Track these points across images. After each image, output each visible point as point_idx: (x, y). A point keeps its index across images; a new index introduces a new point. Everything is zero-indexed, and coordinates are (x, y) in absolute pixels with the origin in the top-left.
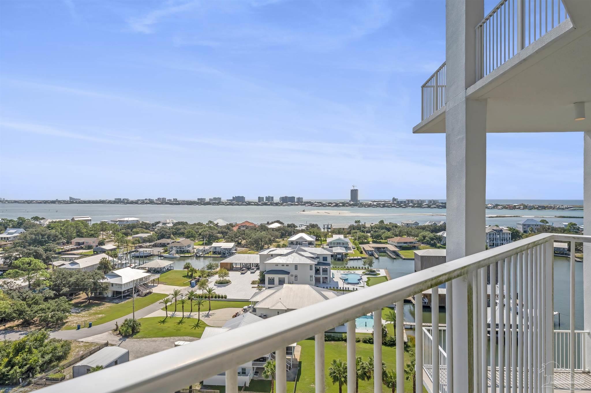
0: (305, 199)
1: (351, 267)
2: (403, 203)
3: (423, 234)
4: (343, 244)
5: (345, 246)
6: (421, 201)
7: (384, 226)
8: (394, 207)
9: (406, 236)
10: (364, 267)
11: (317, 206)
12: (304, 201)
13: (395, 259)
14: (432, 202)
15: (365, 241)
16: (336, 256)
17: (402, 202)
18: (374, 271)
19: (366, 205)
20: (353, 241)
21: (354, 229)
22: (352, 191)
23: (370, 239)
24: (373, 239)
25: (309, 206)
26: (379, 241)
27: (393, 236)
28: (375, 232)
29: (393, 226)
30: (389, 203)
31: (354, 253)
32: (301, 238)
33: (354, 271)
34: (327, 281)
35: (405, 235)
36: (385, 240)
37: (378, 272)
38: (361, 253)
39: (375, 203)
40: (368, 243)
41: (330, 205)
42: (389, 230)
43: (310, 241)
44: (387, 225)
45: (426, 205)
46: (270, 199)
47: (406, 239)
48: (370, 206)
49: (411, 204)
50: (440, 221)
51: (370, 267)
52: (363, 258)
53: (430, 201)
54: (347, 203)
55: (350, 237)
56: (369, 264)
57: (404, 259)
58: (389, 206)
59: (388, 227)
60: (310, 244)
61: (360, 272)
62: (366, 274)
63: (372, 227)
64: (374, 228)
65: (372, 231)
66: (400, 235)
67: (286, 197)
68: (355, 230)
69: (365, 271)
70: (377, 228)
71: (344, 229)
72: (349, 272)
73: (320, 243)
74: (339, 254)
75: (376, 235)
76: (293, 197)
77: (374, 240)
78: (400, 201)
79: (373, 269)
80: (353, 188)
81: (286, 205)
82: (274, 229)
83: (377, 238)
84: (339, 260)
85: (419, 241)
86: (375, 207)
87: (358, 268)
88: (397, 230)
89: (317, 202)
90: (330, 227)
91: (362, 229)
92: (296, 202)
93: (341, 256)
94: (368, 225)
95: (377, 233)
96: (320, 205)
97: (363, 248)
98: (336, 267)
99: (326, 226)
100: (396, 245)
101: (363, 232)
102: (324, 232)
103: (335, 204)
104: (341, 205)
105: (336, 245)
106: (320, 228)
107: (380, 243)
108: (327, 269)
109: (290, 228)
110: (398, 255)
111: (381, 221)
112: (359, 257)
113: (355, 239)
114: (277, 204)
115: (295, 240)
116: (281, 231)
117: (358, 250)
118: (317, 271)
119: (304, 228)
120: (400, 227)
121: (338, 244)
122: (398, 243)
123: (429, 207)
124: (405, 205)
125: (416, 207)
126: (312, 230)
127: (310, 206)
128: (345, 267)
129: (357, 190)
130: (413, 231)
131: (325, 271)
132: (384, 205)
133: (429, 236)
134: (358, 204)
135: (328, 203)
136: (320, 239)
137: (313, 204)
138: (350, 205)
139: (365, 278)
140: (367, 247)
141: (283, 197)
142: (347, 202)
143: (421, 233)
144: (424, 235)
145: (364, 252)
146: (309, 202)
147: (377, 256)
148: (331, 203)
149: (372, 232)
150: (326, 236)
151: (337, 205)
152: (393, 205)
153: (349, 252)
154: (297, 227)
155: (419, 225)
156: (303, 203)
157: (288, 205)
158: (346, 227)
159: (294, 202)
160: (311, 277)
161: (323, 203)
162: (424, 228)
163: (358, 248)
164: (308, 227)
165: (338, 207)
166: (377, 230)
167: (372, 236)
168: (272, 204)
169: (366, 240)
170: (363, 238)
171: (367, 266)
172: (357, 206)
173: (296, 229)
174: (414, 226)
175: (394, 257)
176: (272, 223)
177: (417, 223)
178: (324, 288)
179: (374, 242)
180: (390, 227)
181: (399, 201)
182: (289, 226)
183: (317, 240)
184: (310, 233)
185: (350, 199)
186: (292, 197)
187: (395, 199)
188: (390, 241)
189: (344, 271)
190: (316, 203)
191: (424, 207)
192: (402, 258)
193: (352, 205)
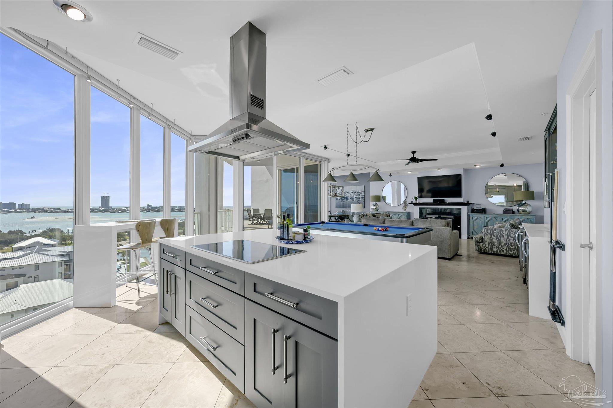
0: (32, 206)
2: (157, 208)
8: (148, 211)
10: (122, 258)
11: (54, 213)
12: (32, 208)
14: (182, 208)
17: (156, 208)
19: (120, 211)
22: (103, 198)
30: (144, 209)
32: (38, 242)
45: (177, 209)
48: (123, 211)
54: (97, 209)
58: (144, 211)
62: (125, 264)
76: (14, 203)
80: (103, 195)
89: (54, 209)
92: (17, 209)
96: (59, 212)
99: (71, 231)
102: (69, 235)
106: (63, 232)
115: (26, 246)
124: (159, 210)
126: (52, 234)
129: (109, 197)
134: (111, 210)
135: (70, 209)
137: (48, 211)
138: (101, 211)
142: (97, 208)
146: (42, 209)
154: (26, 233)
156: (30, 210)
157: (3, 212)
159: (15, 208)
160: (60, 274)
169: (123, 237)
172: (109, 211)
173: (24, 234)
181: (153, 207)
185: (100, 206)
186: (10, 203)
187: (150, 205)
190: (52, 210)
191: (176, 212)
193: (103, 210)
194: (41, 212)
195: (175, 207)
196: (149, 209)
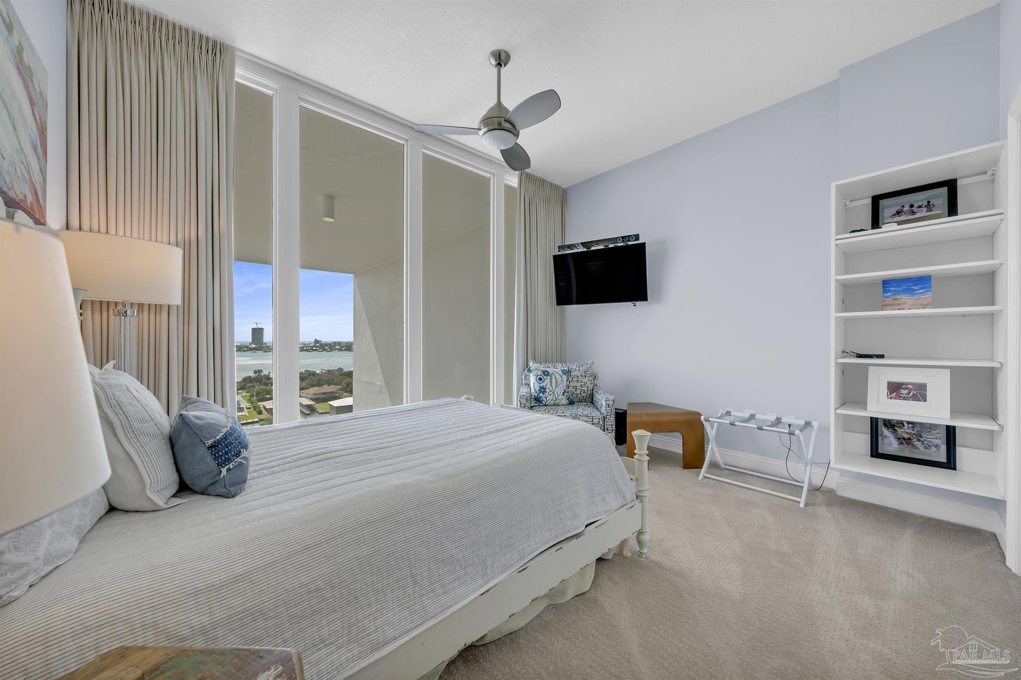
2: (328, 345)
3: (346, 381)
8: (316, 350)
9: (326, 386)
13: (309, 414)
15: (268, 396)
17: (326, 345)
20: (249, 398)
21: (251, 382)
22: (255, 331)
27: (309, 386)
29: (310, 375)
30: (309, 346)
31: (248, 415)
35: (325, 384)
38: (260, 413)
42: (304, 379)
44: (302, 372)
47: (327, 389)
49: (338, 347)
52: (262, 420)
54: (246, 347)
55: (245, 394)
57: (321, 413)
58: (309, 350)
59: (303, 375)
66: (319, 384)
68: (253, 383)
78: (325, 344)
80: (256, 327)
85: (341, 390)
88: (314, 379)
97: (264, 406)
100: (312, 397)
101: (265, 383)
110: (313, 410)
112: (256, 420)
113: (252, 396)
117: (255, 410)
120: (319, 374)
122: (314, 394)
124: (330, 348)
125: (344, 350)
129: (262, 329)
130: (337, 379)
134: (264, 348)
138: (251, 349)
140: (269, 404)
142: (246, 345)
143: (345, 379)
145: (264, 411)
152: (314, 348)
155: (344, 371)
163: (254, 407)
170: (264, 393)
172: (263, 350)
174: (338, 372)
175: (308, 412)
177: (341, 369)
180: (306, 375)
181: (322, 344)
185: (250, 341)
187: (318, 341)
188: (304, 392)
192: (318, 412)
193: (253, 349)
196: (317, 347)
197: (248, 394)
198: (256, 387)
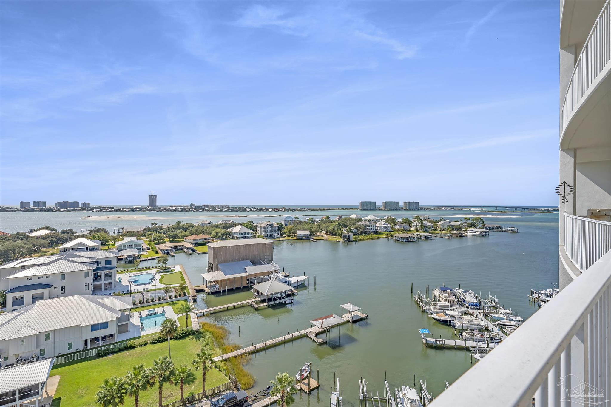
0: (92, 205)
1: (143, 268)
4: (136, 246)
5: (138, 248)
6: (215, 206)
7: (181, 226)
8: (191, 211)
10: (158, 266)
11: (108, 211)
12: (91, 207)
13: (190, 254)
14: (224, 207)
15: (161, 241)
16: (127, 258)
17: (199, 207)
18: (169, 269)
19: (165, 210)
20: (148, 242)
21: (149, 231)
23: (167, 239)
24: (169, 238)
25: (98, 212)
26: (176, 240)
27: (190, 234)
28: (172, 232)
29: (190, 226)
30: (187, 208)
31: (148, 254)
32: (80, 244)
33: (146, 271)
34: (111, 287)
35: (201, 233)
36: (181, 238)
37: (172, 269)
38: (156, 252)
39: (174, 208)
40: (165, 242)
41: (125, 210)
42: (185, 229)
43: (93, 246)
44: (184, 225)
45: (219, 209)
46: (41, 205)
47: (201, 236)
48: (168, 210)
49: (207, 208)
50: (230, 220)
51: (164, 265)
52: (157, 258)
53: (222, 206)
54: (145, 208)
55: (145, 239)
56: (163, 262)
57: (199, 254)
58: (188, 210)
59: (184, 227)
60: (93, 249)
61: (154, 271)
62: (160, 273)
63: (169, 228)
64: (171, 229)
65: (169, 231)
66: (197, 233)
67: (65, 203)
68: (151, 231)
69: (159, 269)
70: (174, 229)
71: (138, 232)
72: (140, 273)
73: (108, 248)
74: (130, 256)
75: (173, 235)
76: (77, 202)
77: (171, 239)
78: (198, 206)
79: (167, 266)
81: (65, 211)
82: (40, 237)
83: (173, 238)
84: (130, 262)
85: (213, 237)
86: (173, 212)
87: (151, 267)
88: (193, 229)
89: (109, 208)
90: (121, 231)
91: (158, 230)
92: (80, 208)
93: (132, 258)
94: (165, 227)
95: (173, 233)
96: (113, 211)
97: (159, 248)
98: (125, 270)
99: (117, 231)
100: (192, 242)
101: (159, 232)
102: (113, 236)
103: (130, 209)
104: (137, 209)
105: (127, 248)
106: (108, 232)
107: (177, 242)
108: (111, 273)
109: (66, 234)
110: (193, 251)
111: (178, 222)
112: (154, 257)
113: (150, 241)
114: (50, 210)
115: (70, 247)
116: (50, 239)
117: (153, 251)
118: (97, 278)
119: (86, 233)
120: (196, 226)
121: (130, 246)
122: (194, 240)
123: (221, 210)
124: (202, 209)
125: (211, 211)
126: (96, 234)
127: (100, 212)
128: (136, 269)
129: (155, 195)
130: (208, 229)
131: (108, 276)
132: (183, 209)
133: (221, 232)
134: (157, 209)
135: (122, 208)
136: (107, 243)
137: (103, 209)
138: (148, 210)
139: (158, 276)
140: (162, 247)
141: (61, 203)
142: (145, 207)
143: (214, 230)
144: (217, 231)
145: (159, 251)
146: (99, 208)
147: (173, 254)
148: (126, 209)
149: (168, 233)
150: (115, 240)
151: (133, 210)
152: (191, 209)
153: (142, 253)
154: (76, 233)
155: (213, 224)
156: (89, 209)
157: (68, 211)
158: (142, 229)
159: (78, 207)
160: (86, 285)
161: (117, 208)
162: (217, 226)
163: (152, 248)
164: (91, 231)
165: (133, 212)
166: (174, 230)
167: (169, 236)
168: (42, 210)
170: (159, 239)
171: (161, 265)
172: (155, 211)
173: (74, 235)
174: (209, 225)
175: (190, 253)
176: (37, 230)
177: (211, 223)
178: (105, 295)
179: (171, 242)
180: (187, 227)
181: (196, 206)
182: (64, 232)
183: (102, 244)
184: (94, 237)
185: (148, 205)
186: (74, 202)
187: (193, 204)
188: (186, 239)
189: (134, 273)
190: (107, 209)
191: (218, 211)
192: (197, 253)
193: (150, 209)
194: (97, 211)
195: (216, 206)
197: (147, 240)
198: (153, 234)
